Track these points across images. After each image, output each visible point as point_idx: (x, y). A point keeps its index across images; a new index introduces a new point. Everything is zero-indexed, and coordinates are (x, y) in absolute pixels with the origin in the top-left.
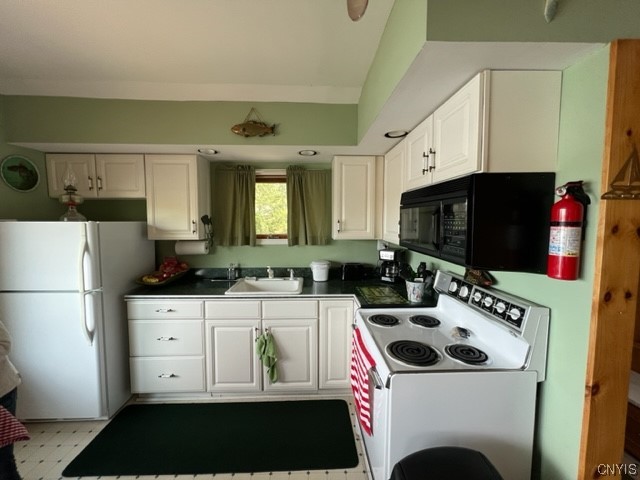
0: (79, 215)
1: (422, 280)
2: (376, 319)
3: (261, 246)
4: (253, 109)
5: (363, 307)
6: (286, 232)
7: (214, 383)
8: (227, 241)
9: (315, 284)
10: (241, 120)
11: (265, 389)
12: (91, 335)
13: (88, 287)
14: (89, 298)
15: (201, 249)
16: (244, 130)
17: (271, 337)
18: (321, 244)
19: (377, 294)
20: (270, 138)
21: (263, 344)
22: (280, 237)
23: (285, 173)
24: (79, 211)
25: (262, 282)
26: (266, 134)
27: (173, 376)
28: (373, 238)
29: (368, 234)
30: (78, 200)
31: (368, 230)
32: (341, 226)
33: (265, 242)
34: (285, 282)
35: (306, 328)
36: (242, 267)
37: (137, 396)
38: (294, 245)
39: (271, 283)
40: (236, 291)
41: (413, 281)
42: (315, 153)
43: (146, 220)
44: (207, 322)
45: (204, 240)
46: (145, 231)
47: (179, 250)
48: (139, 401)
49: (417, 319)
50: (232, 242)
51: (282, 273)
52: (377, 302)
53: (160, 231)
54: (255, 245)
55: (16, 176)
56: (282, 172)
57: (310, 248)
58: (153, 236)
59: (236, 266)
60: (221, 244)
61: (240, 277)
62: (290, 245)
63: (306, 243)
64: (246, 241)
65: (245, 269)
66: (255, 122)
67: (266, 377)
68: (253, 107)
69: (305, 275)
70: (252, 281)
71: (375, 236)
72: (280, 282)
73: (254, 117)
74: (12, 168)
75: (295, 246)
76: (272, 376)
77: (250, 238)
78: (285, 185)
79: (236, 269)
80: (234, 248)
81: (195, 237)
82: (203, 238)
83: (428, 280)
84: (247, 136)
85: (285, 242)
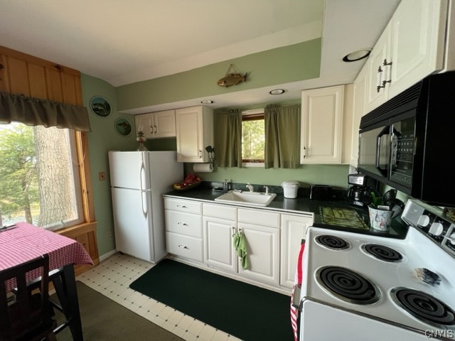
0: (145, 148)
1: (388, 207)
2: (322, 239)
3: (246, 168)
4: (231, 65)
5: (315, 225)
6: (263, 158)
7: (208, 258)
8: (223, 164)
9: (286, 201)
10: (223, 75)
11: (240, 272)
12: (146, 215)
13: (144, 188)
14: (144, 193)
15: (207, 168)
16: (225, 82)
17: (244, 235)
18: (292, 168)
19: (337, 215)
20: (244, 84)
21: (238, 240)
22: (260, 161)
23: (263, 112)
24: (145, 146)
25: (244, 195)
26: (240, 82)
27: (185, 247)
28: (339, 163)
29: (335, 159)
30: (144, 139)
31: (335, 156)
32: (307, 152)
33: (248, 165)
34: (262, 196)
35: (270, 234)
36: (233, 182)
37: (170, 254)
38: (269, 168)
39: (251, 195)
40: (224, 199)
41: (376, 208)
42: (284, 91)
43: (176, 150)
44: (204, 217)
45: (208, 163)
46: (176, 157)
47: (196, 169)
48: (171, 258)
49: (371, 249)
50: (226, 165)
51: (260, 189)
52: (332, 223)
53: (183, 157)
54: (241, 167)
55: (122, 128)
56: (262, 111)
57: (282, 169)
58: (180, 160)
59: (229, 181)
60: (219, 166)
61: (232, 189)
62: (266, 168)
63: (279, 166)
64: (235, 164)
65: (235, 184)
66: (233, 75)
67: (240, 263)
68: (232, 63)
69: (278, 192)
70: (238, 193)
71: (343, 161)
72: (257, 196)
73: (232, 71)
74: (120, 125)
75: (271, 169)
76: (243, 264)
77: (237, 162)
78: (263, 121)
79: (229, 183)
80: (228, 168)
81: (201, 160)
82: (207, 161)
83: (396, 209)
84: (227, 86)
85: (263, 165)
